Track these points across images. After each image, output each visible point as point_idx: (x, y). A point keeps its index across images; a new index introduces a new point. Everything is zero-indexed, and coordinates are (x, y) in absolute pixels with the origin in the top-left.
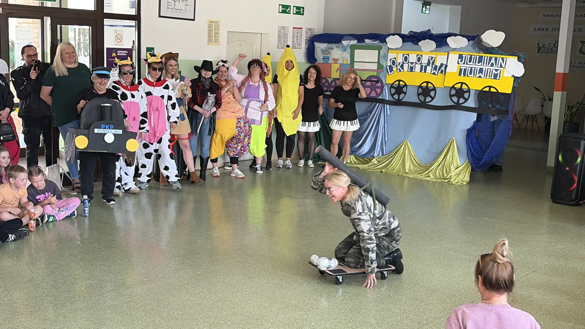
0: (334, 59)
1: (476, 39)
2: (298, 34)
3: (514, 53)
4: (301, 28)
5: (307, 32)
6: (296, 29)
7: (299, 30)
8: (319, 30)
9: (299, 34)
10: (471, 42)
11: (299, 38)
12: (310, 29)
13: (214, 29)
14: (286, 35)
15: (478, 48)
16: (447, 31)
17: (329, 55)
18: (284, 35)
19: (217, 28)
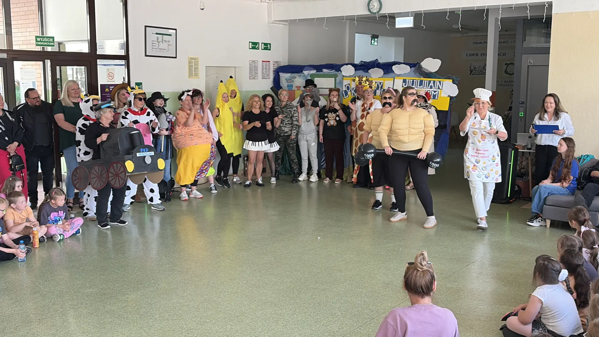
0: (296, 87)
1: (417, 66)
2: (266, 66)
3: (449, 76)
4: (269, 62)
5: (274, 65)
6: (265, 63)
7: (268, 63)
8: (284, 62)
9: (268, 66)
10: (413, 68)
11: (267, 70)
12: (277, 62)
13: (193, 65)
14: (256, 68)
15: (419, 74)
16: (393, 60)
17: (292, 83)
18: (255, 68)
19: (197, 64)
